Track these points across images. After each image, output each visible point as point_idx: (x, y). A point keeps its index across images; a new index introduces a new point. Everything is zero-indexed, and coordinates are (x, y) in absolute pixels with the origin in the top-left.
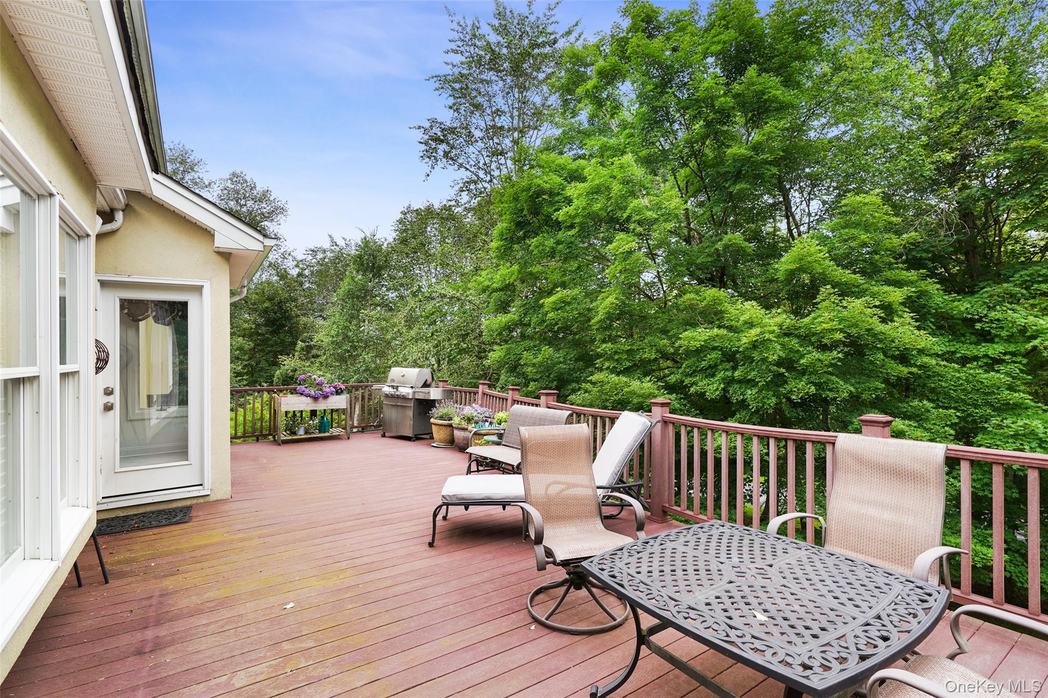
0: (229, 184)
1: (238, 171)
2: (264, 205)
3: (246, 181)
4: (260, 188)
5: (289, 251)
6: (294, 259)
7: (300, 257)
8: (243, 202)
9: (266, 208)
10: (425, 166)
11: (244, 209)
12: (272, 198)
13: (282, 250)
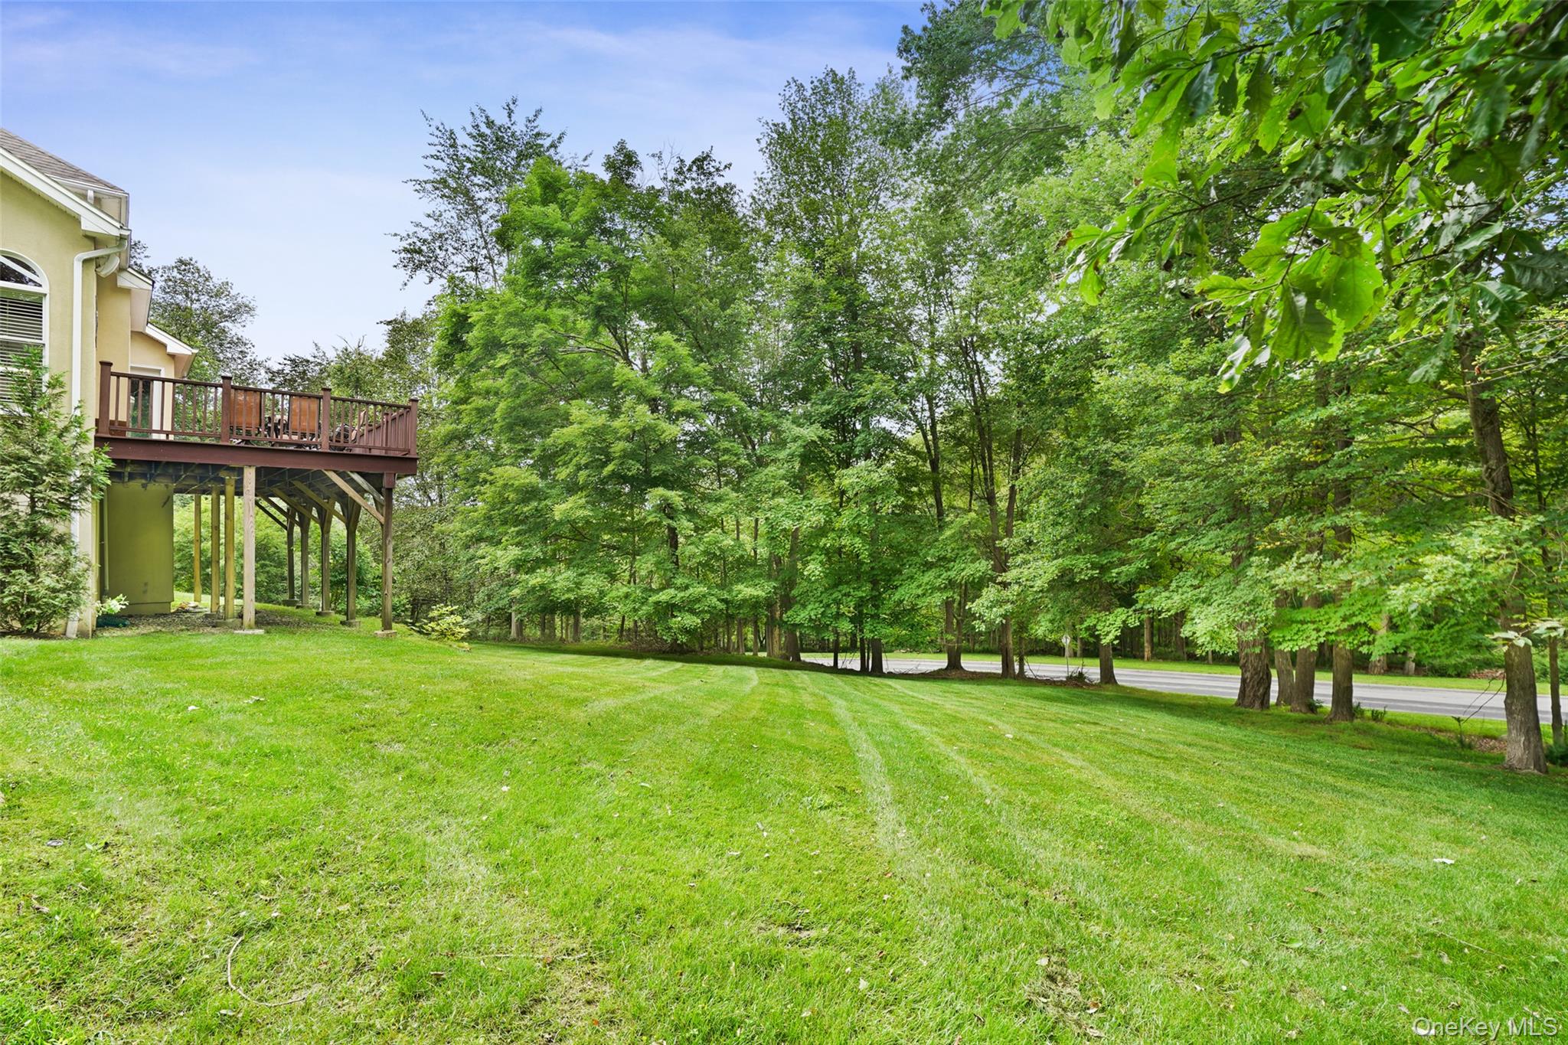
0: (175, 273)
1: (186, 258)
2: (223, 301)
3: (198, 270)
4: (217, 280)
5: (258, 360)
6: (268, 370)
7: (276, 368)
8: (195, 296)
9: (226, 305)
10: (402, 274)
11: (196, 306)
12: (233, 293)
13: (248, 358)
